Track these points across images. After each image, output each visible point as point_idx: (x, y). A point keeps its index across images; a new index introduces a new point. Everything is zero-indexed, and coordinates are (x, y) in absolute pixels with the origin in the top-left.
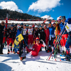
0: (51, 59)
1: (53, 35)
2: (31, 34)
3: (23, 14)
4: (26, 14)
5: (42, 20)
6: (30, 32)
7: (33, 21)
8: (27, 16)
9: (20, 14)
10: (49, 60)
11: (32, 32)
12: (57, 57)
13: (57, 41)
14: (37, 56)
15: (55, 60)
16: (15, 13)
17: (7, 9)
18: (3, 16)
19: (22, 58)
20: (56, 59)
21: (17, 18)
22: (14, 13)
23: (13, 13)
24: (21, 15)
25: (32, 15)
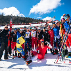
0: (59, 62)
1: (59, 36)
2: (34, 36)
3: (24, 18)
4: (28, 18)
5: (44, 22)
6: (33, 34)
7: (35, 24)
8: (28, 20)
9: (22, 18)
10: (57, 63)
11: (35, 34)
12: (65, 59)
13: (64, 41)
14: (43, 59)
15: (63, 63)
16: (17, 18)
17: (9, 15)
18: (7, 22)
19: (27, 62)
20: (65, 61)
21: (19, 23)
23: (15, 18)
24: (23, 19)
25: (33, 19)
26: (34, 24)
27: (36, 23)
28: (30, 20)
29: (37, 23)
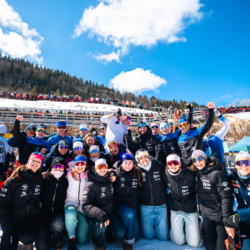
4: (62, 74)
8: (61, 81)
9: (36, 71)
16: (16, 66)
22: (12, 66)
23: (9, 64)
25: (81, 80)
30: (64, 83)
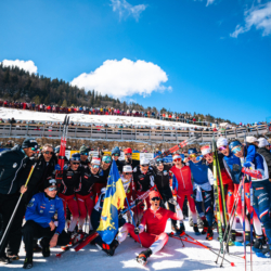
7: (92, 113)
8: (62, 91)
9: (33, 80)
16: (12, 74)
22: (8, 74)
23: (3, 73)
24: (41, 85)
26: (87, 112)
27: (97, 113)
28: (67, 92)
29: (101, 113)
30: (64, 93)
